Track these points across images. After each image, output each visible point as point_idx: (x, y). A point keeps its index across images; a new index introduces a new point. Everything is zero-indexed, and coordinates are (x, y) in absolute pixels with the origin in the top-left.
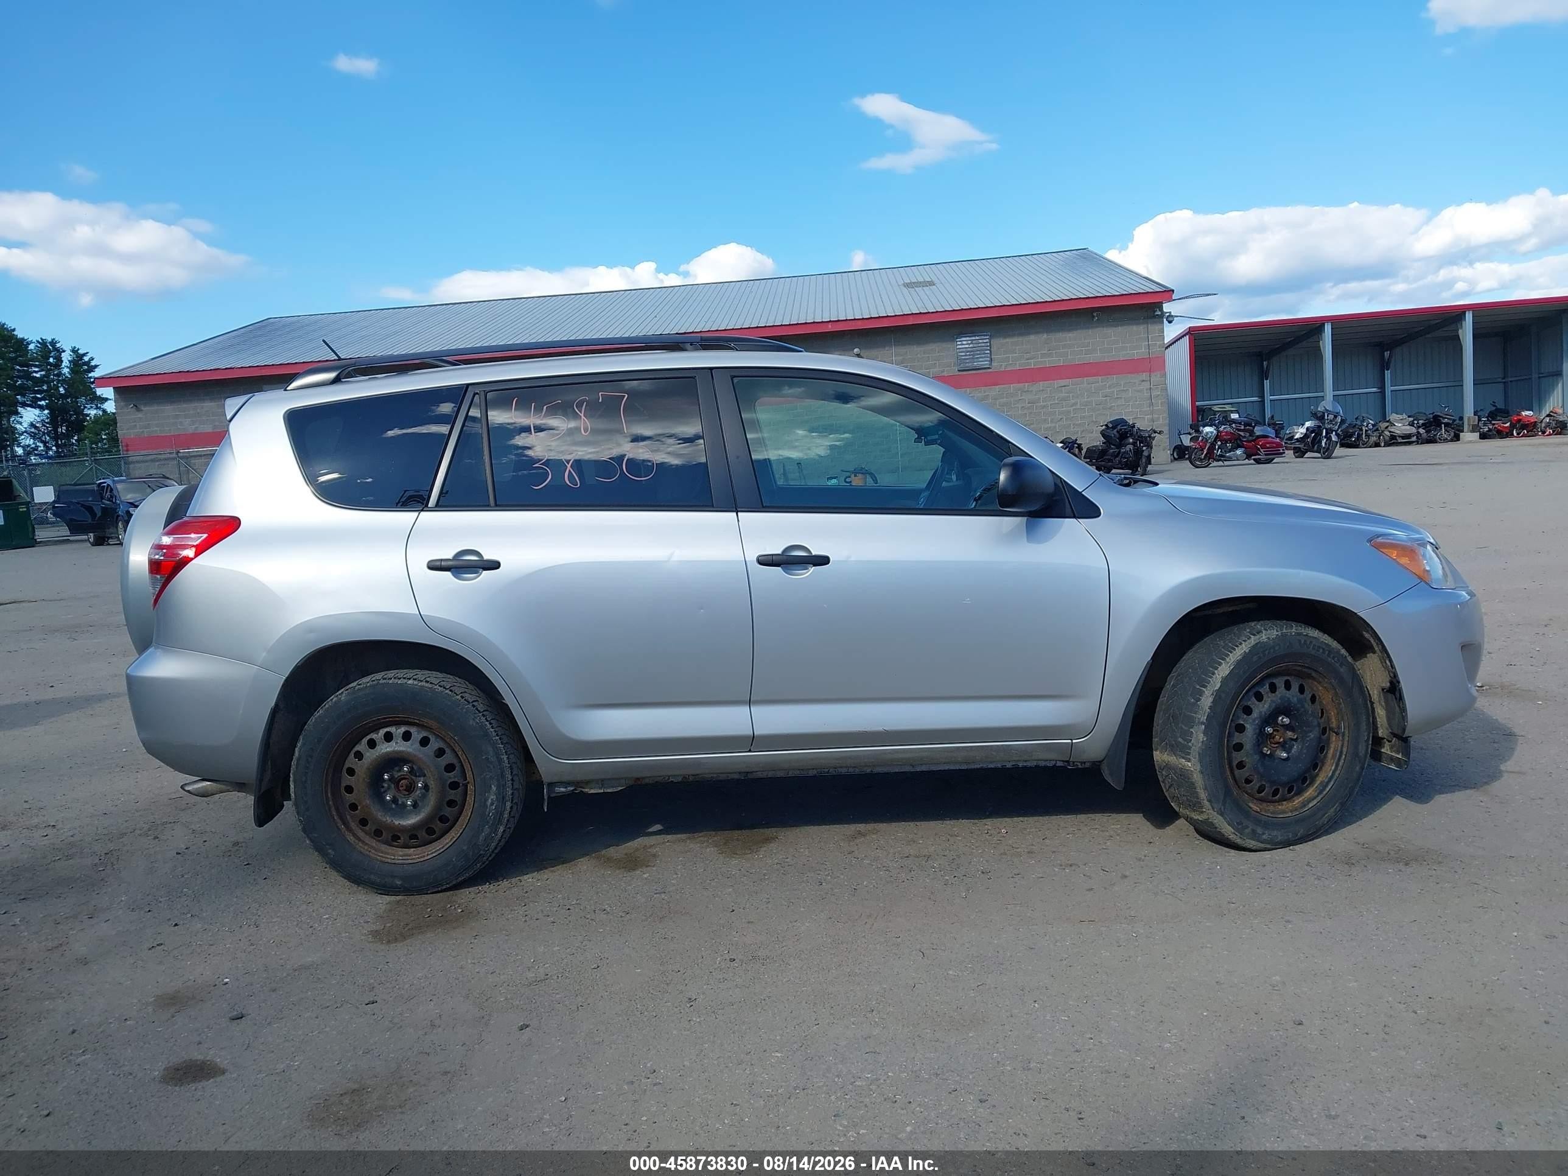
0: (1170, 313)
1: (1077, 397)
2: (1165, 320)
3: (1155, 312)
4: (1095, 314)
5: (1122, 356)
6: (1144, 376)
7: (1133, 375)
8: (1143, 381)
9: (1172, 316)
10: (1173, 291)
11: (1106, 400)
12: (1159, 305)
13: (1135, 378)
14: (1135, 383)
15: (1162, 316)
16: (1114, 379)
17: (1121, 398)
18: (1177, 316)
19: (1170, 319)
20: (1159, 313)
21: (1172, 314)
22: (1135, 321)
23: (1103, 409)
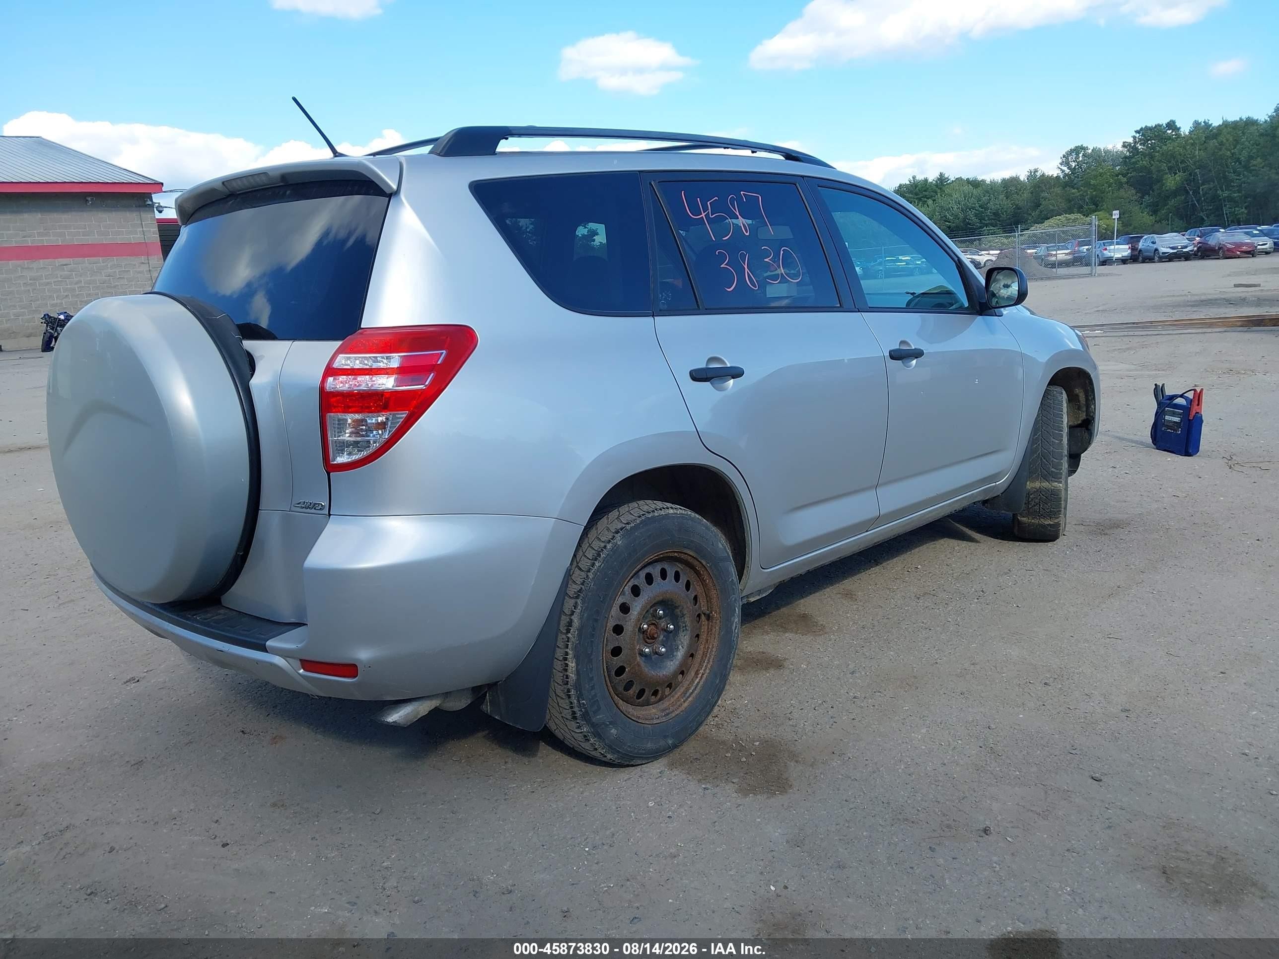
0: (159, 203)
1: (81, 276)
2: (155, 209)
3: (145, 201)
4: (89, 199)
5: (120, 239)
6: (143, 259)
7: (132, 258)
8: (143, 263)
9: (161, 206)
10: (162, 184)
11: (110, 279)
12: (149, 196)
13: (136, 261)
14: (135, 265)
15: (152, 206)
16: (115, 260)
17: (123, 278)
18: (166, 207)
19: (161, 209)
20: (150, 203)
21: (161, 205)
22: (127, 207)
23: (108, 287)
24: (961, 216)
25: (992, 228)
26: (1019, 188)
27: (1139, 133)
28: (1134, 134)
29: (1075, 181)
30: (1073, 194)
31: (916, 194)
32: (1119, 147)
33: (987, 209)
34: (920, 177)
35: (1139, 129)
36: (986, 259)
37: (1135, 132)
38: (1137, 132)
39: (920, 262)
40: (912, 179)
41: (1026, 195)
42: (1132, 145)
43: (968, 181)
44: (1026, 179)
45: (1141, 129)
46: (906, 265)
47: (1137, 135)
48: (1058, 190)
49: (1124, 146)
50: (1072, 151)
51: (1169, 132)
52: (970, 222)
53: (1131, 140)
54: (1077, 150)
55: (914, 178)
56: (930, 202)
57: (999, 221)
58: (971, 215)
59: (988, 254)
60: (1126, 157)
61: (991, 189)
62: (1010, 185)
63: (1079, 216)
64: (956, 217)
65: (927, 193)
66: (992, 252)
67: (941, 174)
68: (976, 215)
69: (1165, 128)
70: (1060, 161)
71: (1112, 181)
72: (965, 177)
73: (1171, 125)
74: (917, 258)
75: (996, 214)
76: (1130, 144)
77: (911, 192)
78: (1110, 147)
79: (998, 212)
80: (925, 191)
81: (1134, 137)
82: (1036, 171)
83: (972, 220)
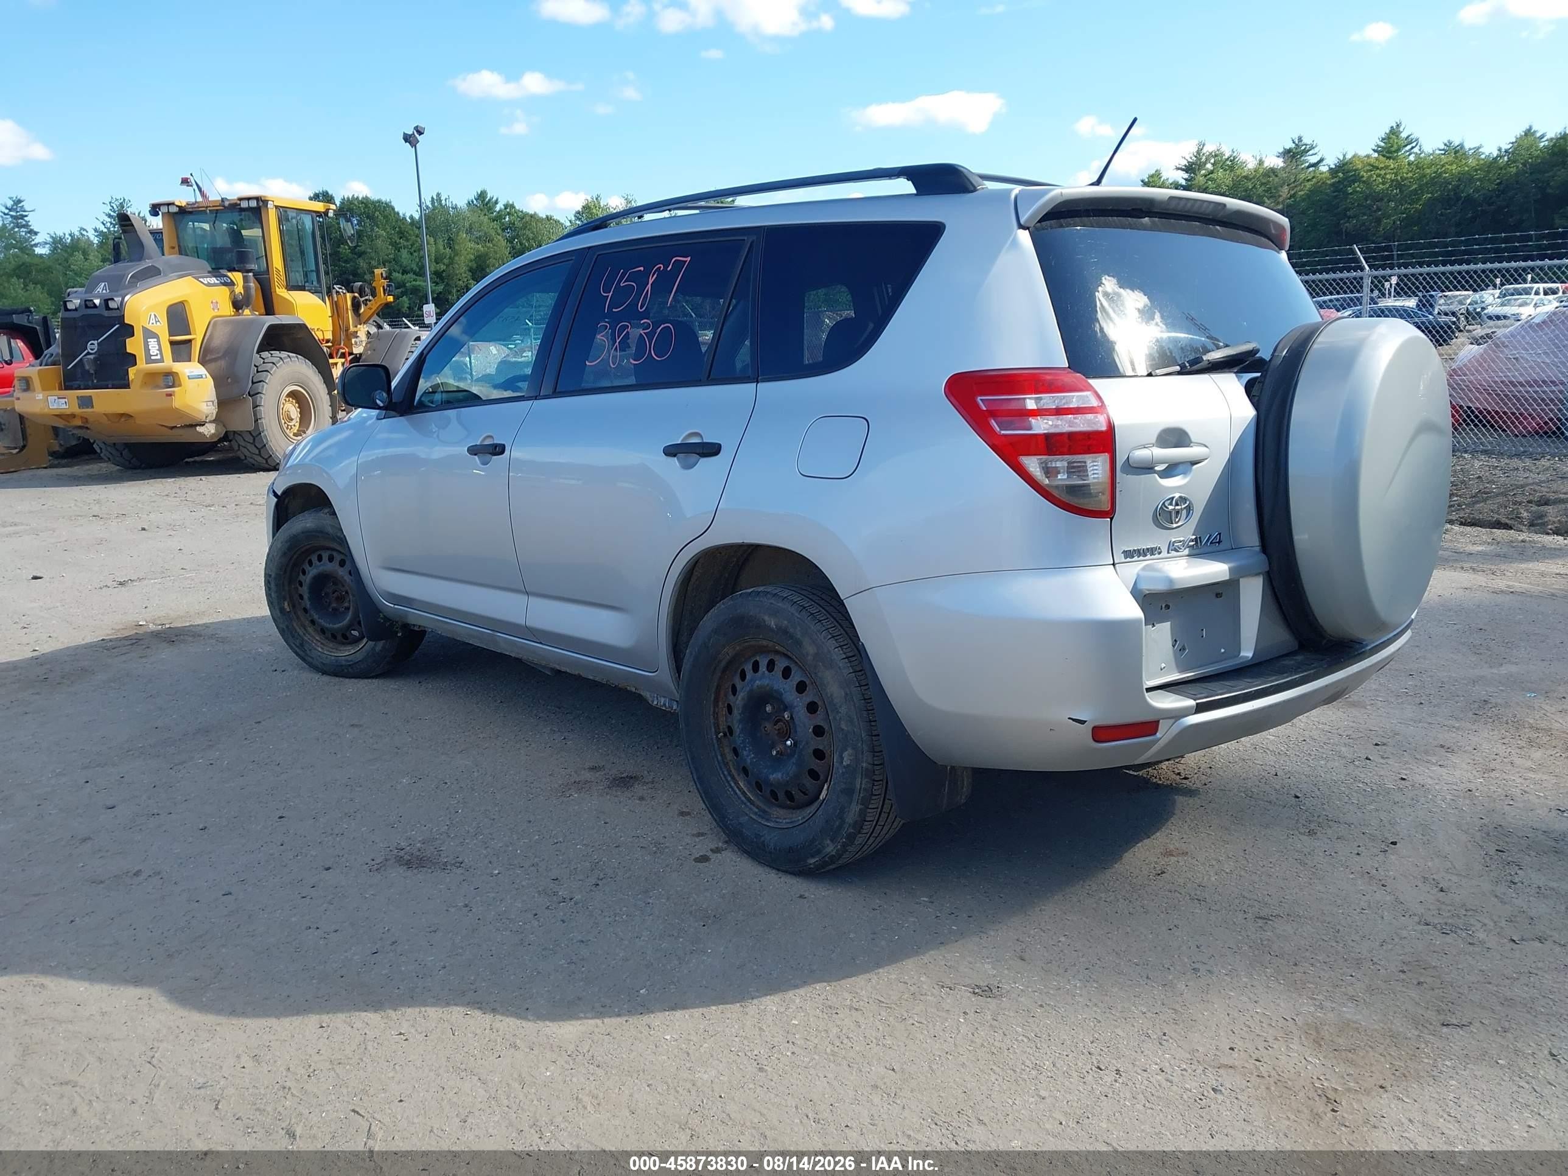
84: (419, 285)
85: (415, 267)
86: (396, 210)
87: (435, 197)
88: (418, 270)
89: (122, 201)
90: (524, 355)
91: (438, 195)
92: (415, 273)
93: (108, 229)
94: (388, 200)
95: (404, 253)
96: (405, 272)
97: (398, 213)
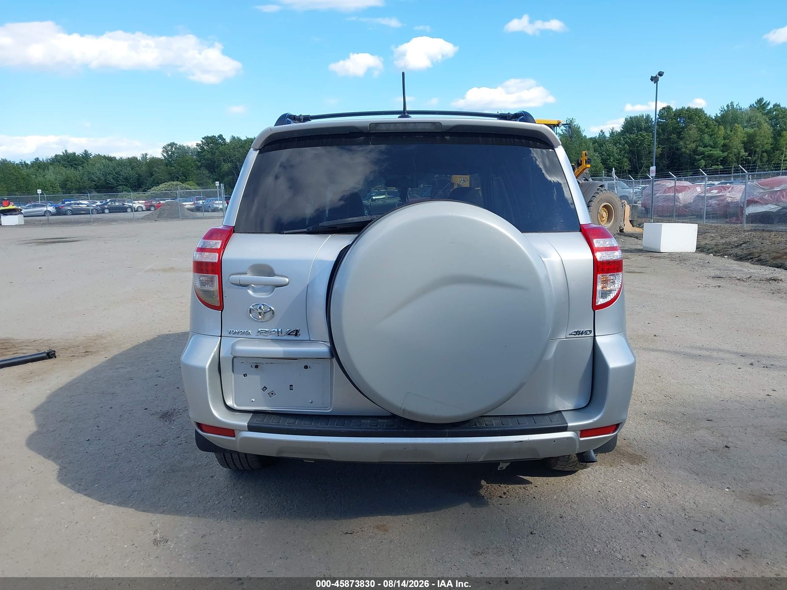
24: (102, 178)
25: (125, 187)
26: (139, 164)
27: (204, 139)
28: (202, 139)
29: (172, 163)
30: (172, 170)
31: (69, 162)
32: (194, 146)
33: (120, 175)
34: (70, 151)
35: (204, 137)
36: (138, 206)
37: (202, 138)
38: (203, 138)
39: (95, 206)
40: (64, 152)
41: (144, 168)
42: (201, 145)
43: (105, 157)
44: (140, 159)
45: (205, 137)
46: (87, 207)
47: (203, 140)
48: (163, 167)
49: (197, 145)
50: (169, 145)
51: (220, 140)
52: (109, 182)
53: (200, 143)
54: (172, 145)
55: (66, 151)
56: (80, 168)
57: (129, 183)
58: (110, 178)
59: (139, 203)
60: (198, 152)
61: (121, 163)
62: (132, 161)
63: (179, 183)
64: (99, 179)
65: (76, 162)
66: (140, 202)
67: (85, 151)
68: (113, 179)
69: (217, 138)
70: (162, 150)
71: (193, 164)
72: (102, 154)
73: (221, 136)
74: (92, 203)
75: (126, 179)
76: (200, 145)
77: (65, 160)
78: (190, 145)
79: (127, 178)
80: (74, 160)
81: (202, 141)
82: (146, 154)
83: (111, 181)
84: (712, 153)
85: (711, 143)
86: (705, 113)
87: (730, 105)
88: (713, 145)
89: (571, 119)
90: (712, 192)
91: (732, 103)
92: (711, 147)
93: (563, 133)
94: (701, 108)
95: (706, 137)
96: (705, 146)
97: (706, 114)
